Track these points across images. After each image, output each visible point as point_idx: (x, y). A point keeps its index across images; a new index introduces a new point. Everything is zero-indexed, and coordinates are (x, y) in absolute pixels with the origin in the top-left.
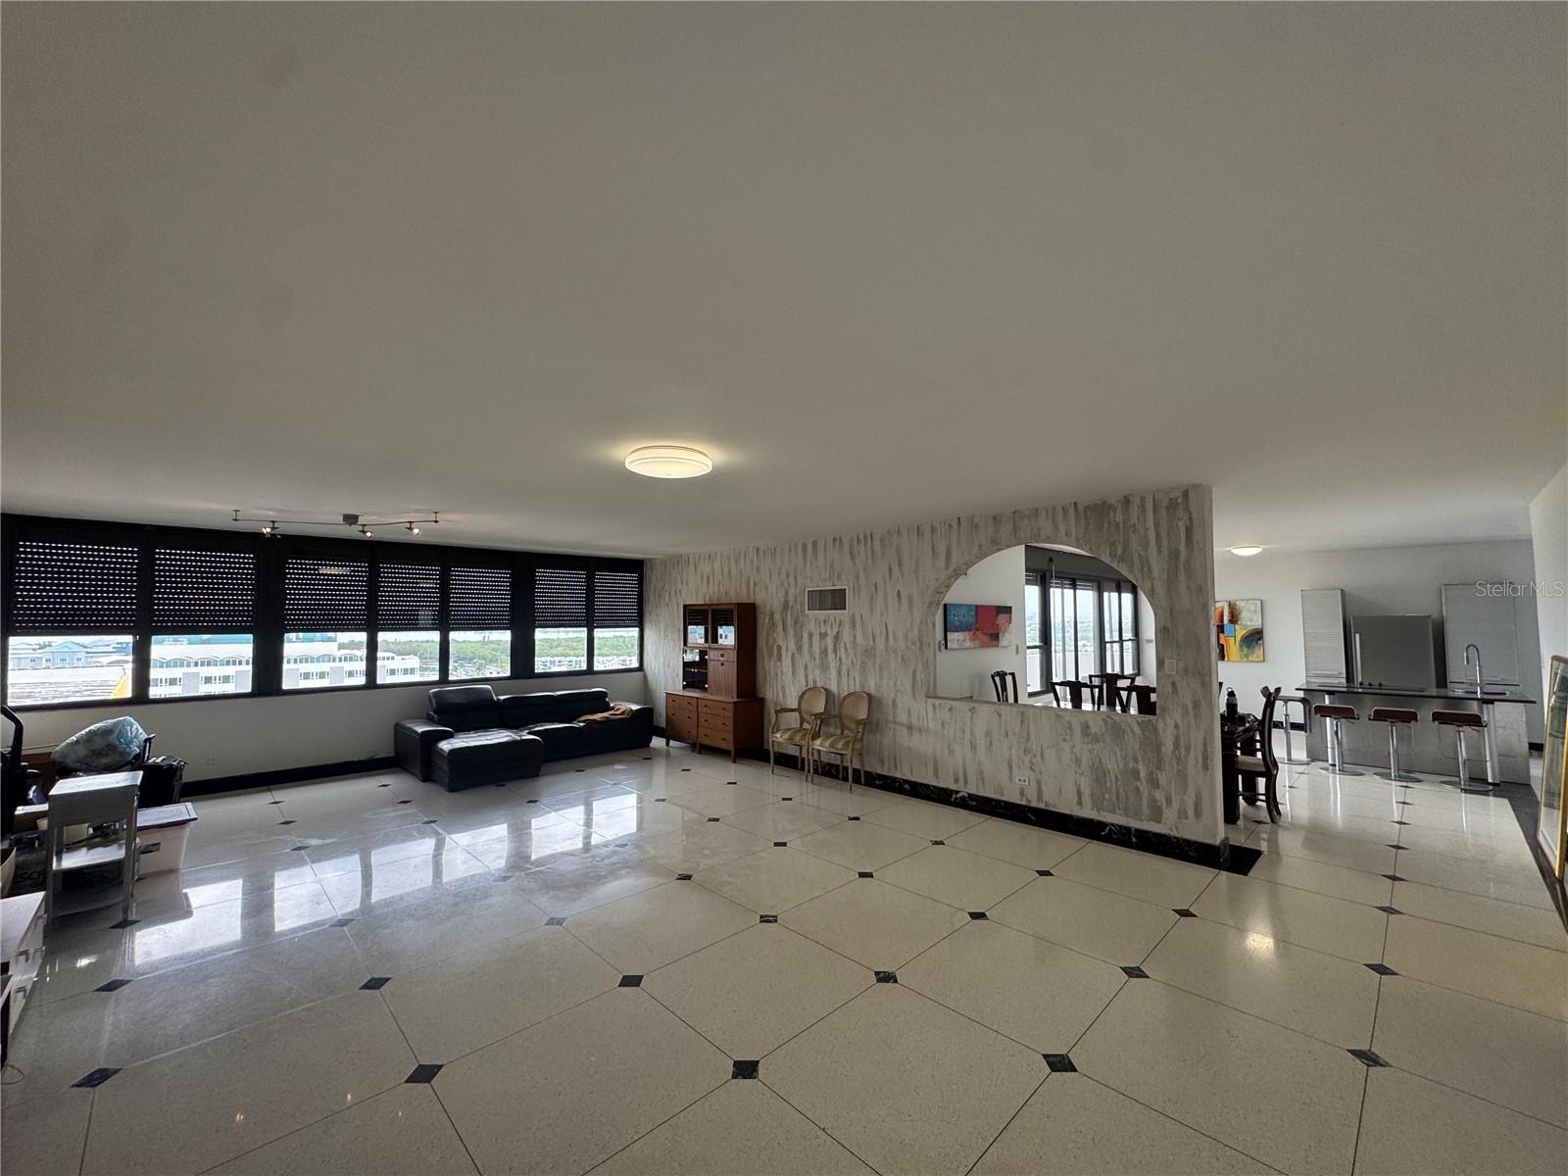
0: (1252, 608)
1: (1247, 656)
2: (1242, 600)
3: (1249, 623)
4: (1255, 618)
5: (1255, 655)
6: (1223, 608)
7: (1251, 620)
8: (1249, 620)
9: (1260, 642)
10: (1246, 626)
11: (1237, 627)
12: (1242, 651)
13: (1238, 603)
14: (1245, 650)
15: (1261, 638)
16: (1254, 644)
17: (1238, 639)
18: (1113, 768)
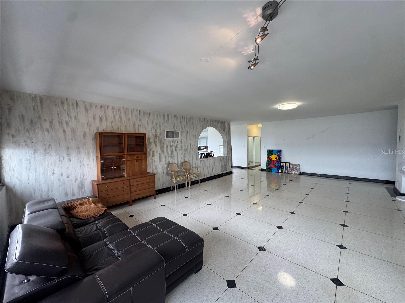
18: (223, 164)
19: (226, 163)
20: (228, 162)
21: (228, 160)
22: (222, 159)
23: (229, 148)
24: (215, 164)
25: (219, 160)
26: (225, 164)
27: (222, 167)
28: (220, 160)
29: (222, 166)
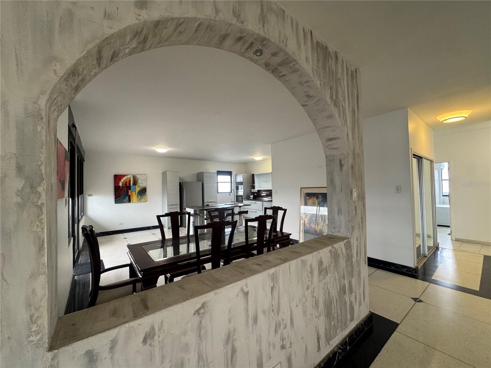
0: (143, 178)
1: (140, 200)
2: (138, 175)
3: (141, 185)
4: (144, 182)
5: (143, 199)
6: (130, 177)
7: (142, 184)
8: (141, 184)
9: (145, 193)
10: (140, 186)
11: (136, 187)
12: (138, 197)
13: (137, 176)
14: (139, 197)
15: (146, 192)
16: (143, 194)
17: (137, 192)
18: (334, 293)
19: (346, 282)
20: (355, 273)
21: (354, 259)
22: (325, 264)
23: (359, 196)
24: (285, 315)
25: (312, 272)
26: (343, 290)
27: (329, 315)
28: (316, 272)
29: (328, 305)
